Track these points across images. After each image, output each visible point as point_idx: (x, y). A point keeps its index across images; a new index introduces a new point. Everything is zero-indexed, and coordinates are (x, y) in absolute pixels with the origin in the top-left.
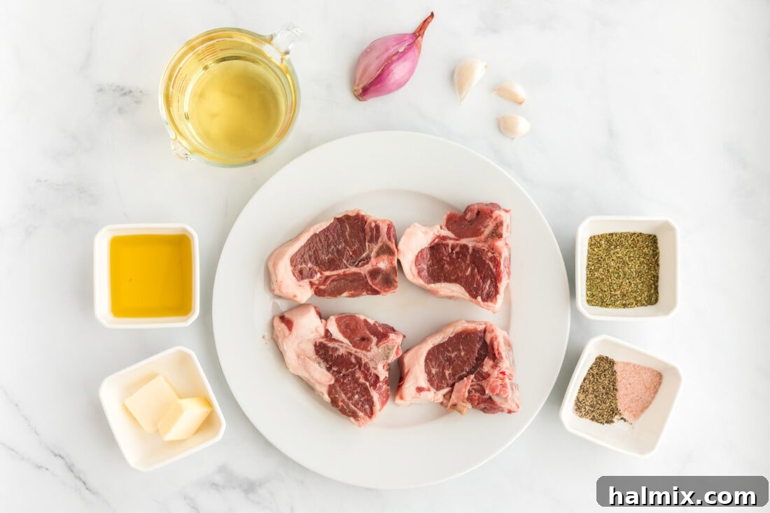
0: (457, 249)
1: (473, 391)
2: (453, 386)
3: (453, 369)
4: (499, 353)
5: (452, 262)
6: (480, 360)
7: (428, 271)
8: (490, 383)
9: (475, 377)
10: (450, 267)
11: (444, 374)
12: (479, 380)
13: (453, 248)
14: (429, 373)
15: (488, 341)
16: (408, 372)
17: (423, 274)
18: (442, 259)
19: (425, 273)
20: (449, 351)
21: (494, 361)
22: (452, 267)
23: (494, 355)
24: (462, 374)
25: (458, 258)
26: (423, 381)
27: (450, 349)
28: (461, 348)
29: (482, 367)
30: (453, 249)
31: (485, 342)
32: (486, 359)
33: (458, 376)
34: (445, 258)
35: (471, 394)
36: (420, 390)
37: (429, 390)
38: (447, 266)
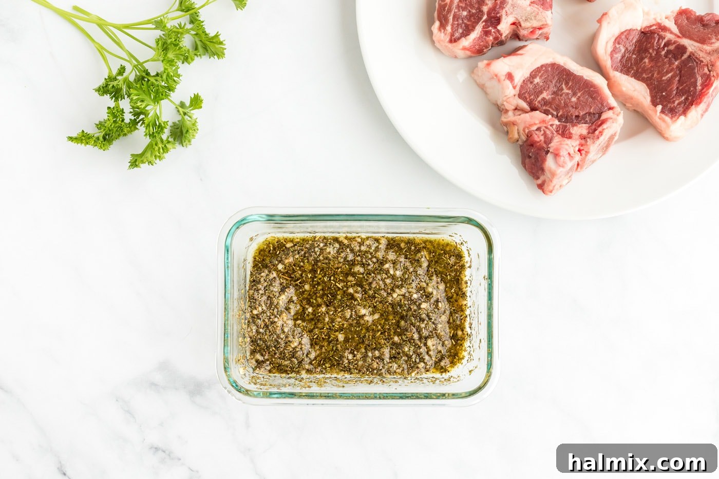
0: (672, 47)
1: (542, 132)
2: (533, 109)
3: (553, 99)
4: (600, 132)
5: (656, 59)
6: (579, 119)
7: (623, 57)
8: (563, 143)
9: (558, 126)
10: (650, 62)
11: (541, 92)
12: (557, 131)
13: (668, 44)
14: (533, 75)
15: (604, 117)
16: (521, 54)
17: (615, 56)
18: (646, 50)
19: (618, 56)
20: (567, 84)
21: (589, 133)
22: (652, 64)
23: (595, 130)
24: (551, 111)
25: (666, 56)
26: (520, 76)
27: (570, 84)
28: (579, 95)
29: (573, 126)
30: (665, 45)
31: (600, 114)
32: (584, 125)
33: (547, 108)
34: (651, 51)
35: (537, 132)
36: (510, 76)
37: (514, 88)
38: (646, 60)
